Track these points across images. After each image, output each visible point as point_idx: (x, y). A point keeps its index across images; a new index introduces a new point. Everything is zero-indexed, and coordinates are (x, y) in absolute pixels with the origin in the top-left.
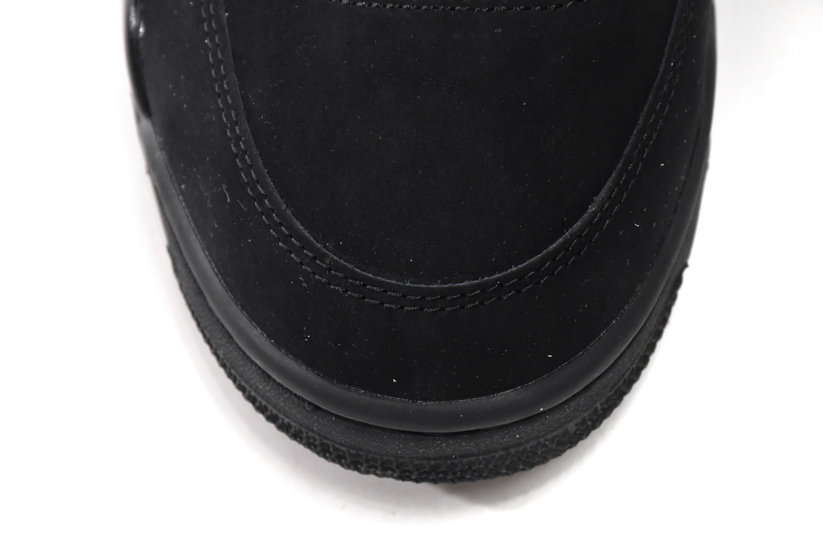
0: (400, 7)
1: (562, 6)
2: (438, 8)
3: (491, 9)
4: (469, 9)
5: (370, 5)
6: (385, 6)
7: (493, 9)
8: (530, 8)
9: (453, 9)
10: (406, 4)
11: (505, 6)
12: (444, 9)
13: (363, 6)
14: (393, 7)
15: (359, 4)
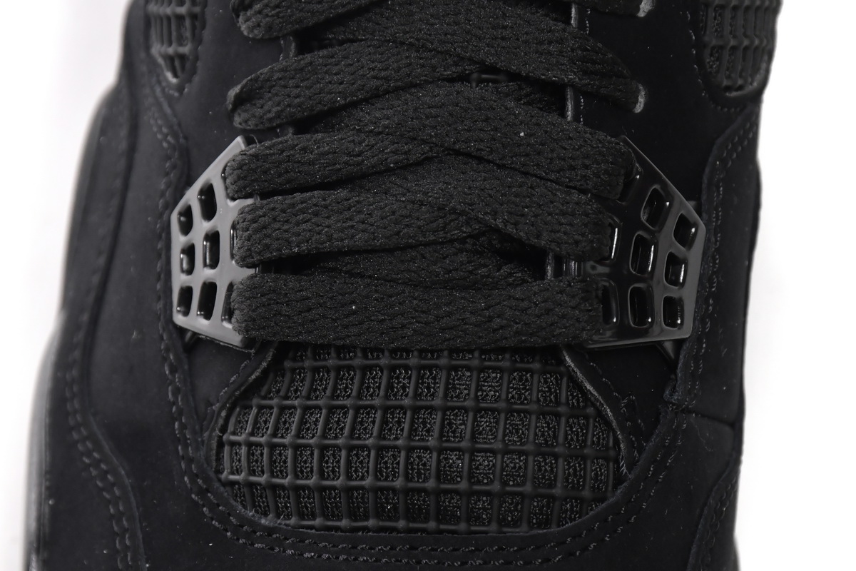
0: (356, 559)
1: (549, 560)
2: (401, 561)
3: (464, 563)
4: (438, 563)
5: (319, 556)
6: (337, 558)
7: (466, 563)
8: (511, 563)
9: (419, 562)
10: (362, 556)
11: (481, 559)
12: (408, 562)
13: (312, 557)
14: (347, 559)
15: (306, 555)
